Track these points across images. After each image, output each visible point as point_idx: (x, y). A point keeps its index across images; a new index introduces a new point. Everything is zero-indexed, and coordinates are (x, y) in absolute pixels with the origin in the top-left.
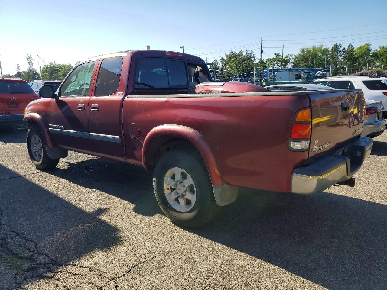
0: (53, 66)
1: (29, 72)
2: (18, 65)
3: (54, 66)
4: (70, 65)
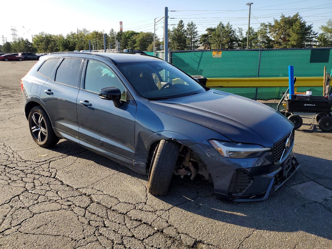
2: (3, 36)
4: (61, 36)
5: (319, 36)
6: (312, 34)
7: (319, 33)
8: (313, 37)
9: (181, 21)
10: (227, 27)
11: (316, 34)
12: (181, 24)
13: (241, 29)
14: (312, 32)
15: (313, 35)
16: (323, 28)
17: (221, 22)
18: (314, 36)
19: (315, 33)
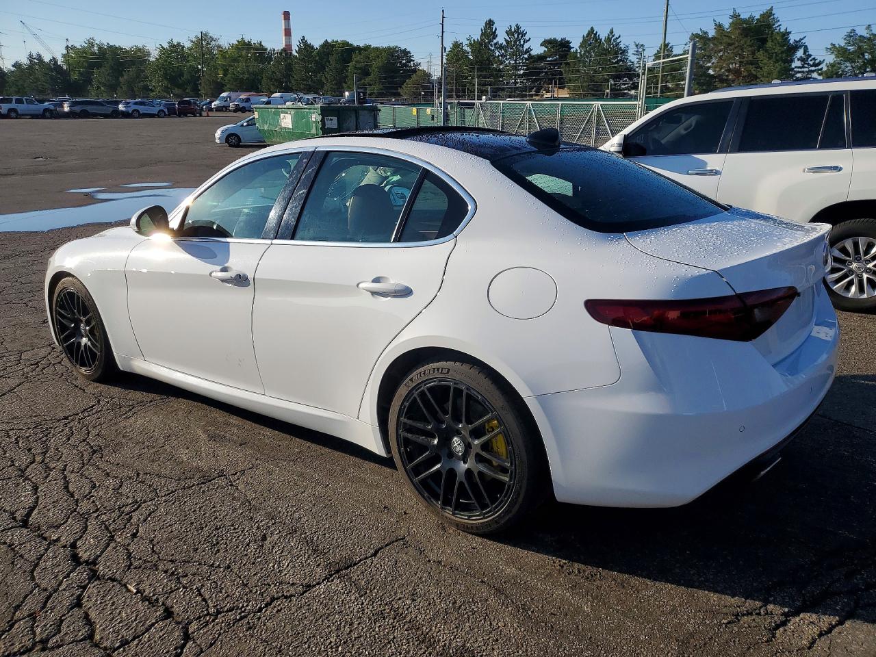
0: (96, 48)
1: (31, 66)
3: (100, 48)
5: (825, 69)
6: (811, 63)
7: (827, 61)
8: (813, 71)
9: (490, 21)
10: (608, 40)
11: (820, 63)
12: (489, 29)
13: (642, 45)
14: (810, 59)
15: (812, 66)
16: (834, 49)
17: (592, 28)
18: (813, 68)
19: (817, 62)
